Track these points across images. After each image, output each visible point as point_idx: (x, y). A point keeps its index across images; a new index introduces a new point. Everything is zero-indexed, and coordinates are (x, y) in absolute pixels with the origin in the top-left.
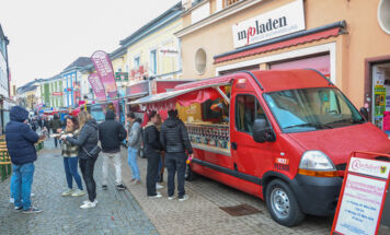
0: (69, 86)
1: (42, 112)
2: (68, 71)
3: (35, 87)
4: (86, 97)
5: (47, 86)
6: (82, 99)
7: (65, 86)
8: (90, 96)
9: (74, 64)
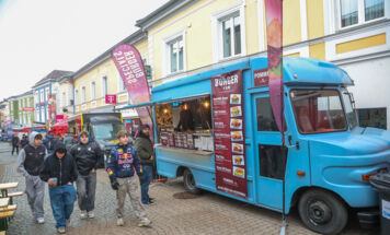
0: (42, 101)
1: (9, 129)
2: (41, 85)
3: (4, 106)
4: (65, 110)
5: (16, 103)
6: (60, 112)
7: (36, 101)
8: (70, 109)
9: (48, 77)
